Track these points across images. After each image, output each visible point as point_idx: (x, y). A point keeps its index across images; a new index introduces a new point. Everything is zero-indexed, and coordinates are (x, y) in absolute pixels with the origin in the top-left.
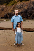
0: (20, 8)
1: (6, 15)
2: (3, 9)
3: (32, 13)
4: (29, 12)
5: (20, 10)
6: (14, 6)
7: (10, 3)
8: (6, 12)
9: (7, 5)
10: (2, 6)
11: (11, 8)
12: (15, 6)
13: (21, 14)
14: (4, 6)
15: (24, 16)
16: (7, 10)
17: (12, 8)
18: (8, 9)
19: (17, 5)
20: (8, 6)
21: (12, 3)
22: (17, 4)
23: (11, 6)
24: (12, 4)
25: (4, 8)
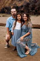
1: (3, 9)
3: (34, 7)
4: (31, 6)
8: (2, 5)
13: (22, 8)
15: (25, 11)
16: (4, 3)
18: (6, 2)
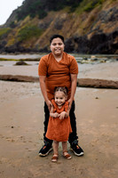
0: (112, 19)
2: (60, 24)
5: (109, 27)
6: (92, 13)
7: (81, 4)
9: (72, 10)
10: (57, 16)
11: (83, 20)
12: (96, 13)
14: (64, 15)
17: (87, 20)
19: (103, 9)
20: (74, 14)
21: (89, 5)
22: (101, 7)
23: (84, 13)
24: (86, 7)
25: (64, 21)
